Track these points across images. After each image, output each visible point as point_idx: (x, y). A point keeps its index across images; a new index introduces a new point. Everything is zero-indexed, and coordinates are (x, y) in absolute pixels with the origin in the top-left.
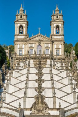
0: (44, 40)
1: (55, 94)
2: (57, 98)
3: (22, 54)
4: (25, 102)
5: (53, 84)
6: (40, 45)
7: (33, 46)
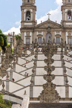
0: (55, 27)
1: (67, 81)
2: (70, 86)
3: (29, 42)
4: (31, 91)
5: (65, 71)
6: (49, 33)
7: (42, 34)
